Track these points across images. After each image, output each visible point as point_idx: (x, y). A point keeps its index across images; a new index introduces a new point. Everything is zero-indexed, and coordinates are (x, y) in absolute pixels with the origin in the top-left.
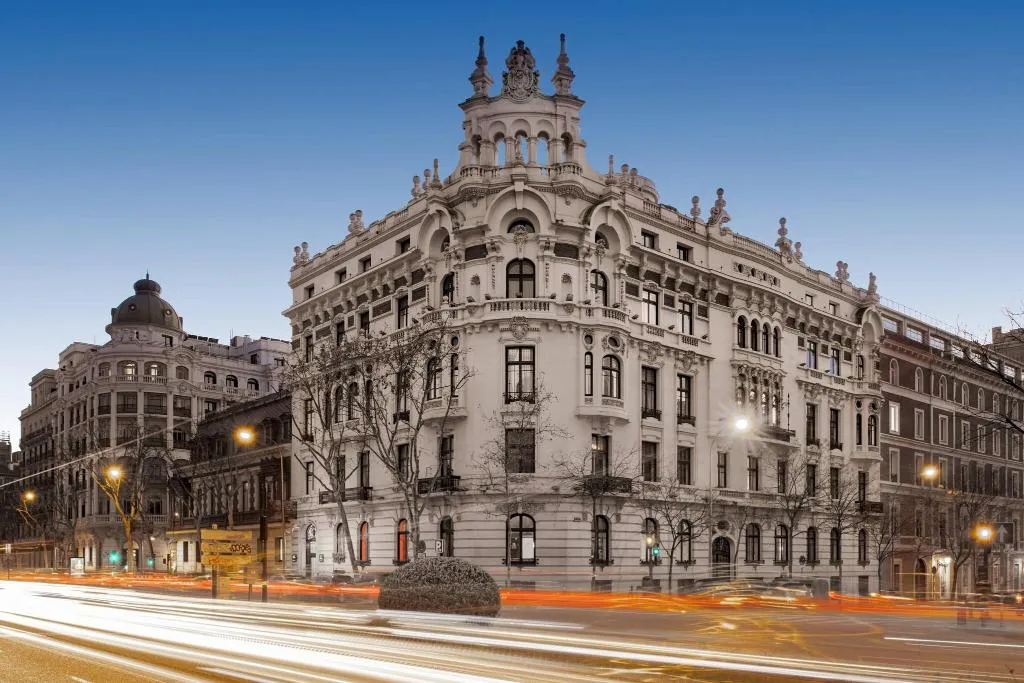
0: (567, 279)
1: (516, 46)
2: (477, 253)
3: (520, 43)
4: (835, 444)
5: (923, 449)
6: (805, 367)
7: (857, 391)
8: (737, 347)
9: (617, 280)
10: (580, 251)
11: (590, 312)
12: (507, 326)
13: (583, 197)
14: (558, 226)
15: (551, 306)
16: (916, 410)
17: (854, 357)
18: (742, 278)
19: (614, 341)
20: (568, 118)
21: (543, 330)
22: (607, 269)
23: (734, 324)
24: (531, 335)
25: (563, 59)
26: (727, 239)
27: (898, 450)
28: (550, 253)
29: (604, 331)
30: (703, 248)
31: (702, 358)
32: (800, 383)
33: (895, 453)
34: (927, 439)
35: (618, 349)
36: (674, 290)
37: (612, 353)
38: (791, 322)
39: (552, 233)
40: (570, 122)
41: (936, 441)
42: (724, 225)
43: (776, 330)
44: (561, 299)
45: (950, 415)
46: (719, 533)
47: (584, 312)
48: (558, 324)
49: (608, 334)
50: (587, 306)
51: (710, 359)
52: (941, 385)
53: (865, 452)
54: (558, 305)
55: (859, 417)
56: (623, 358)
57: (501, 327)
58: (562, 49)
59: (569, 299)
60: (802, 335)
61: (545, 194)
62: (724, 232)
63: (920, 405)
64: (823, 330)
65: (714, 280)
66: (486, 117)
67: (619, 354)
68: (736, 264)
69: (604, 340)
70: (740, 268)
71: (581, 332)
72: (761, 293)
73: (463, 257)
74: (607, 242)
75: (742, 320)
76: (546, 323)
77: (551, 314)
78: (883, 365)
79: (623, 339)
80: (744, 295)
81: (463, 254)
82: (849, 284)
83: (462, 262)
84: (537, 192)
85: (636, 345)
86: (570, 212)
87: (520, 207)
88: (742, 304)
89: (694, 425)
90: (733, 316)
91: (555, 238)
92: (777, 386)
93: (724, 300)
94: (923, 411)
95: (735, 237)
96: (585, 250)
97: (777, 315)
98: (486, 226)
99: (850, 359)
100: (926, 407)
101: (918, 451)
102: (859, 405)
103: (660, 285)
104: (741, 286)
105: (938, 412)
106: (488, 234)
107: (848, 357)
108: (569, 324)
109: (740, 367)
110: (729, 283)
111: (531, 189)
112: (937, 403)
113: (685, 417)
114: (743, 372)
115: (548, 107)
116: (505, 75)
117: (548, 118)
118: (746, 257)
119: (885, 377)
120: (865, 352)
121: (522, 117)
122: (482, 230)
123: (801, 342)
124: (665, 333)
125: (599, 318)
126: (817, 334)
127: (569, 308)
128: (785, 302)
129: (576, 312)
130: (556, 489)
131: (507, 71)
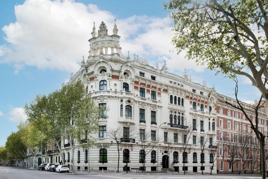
0: (115, 85)
1: (102, 23)
2: (92, 79)
3: (103, 22)
4: (202, 130)
5: (231, 132)
6: (192, 109)
7: (209, 116)
8: (170, 103)
9: (131, 85)
10: (119, 77)
11: (122, 93)
12: (99, 98)
13: (120, 63)
14: (112, 70)
15: (110, 92)
16: (228, 121)
17: (208, 106)
18: (172, 85)
19: (129, 101)
20: (116, 41)
21: (109, 99)
22: (129, 82)
23: (169, 97)
24: (105, 100)
25: (115, 26)
26: (167, 74)
27: (222, 132)
28: (111, 78)
29: (126, 99)
30: (159, 77)
31: (159, 106)
32: (190, 113)
33: (222, 133)
34: (232, 129)
35: (130, 103)
36: (150, 88)
37: (128, 104)
38: (187, 97)
39: (111, 72)
40: (116, 42)
41: (235, 130)
42: (166, 71)
43: (182, 99)
44: (113, 90)
45: (239, 122)
46: (165, 154)
47: (120, 93)
48: (112, 97)
49: (127, 100)
50: (121, 92)
51: (161, 107)
52: (236, 114)
53: (211, 132)
54: (113, 92)
55: (209, 122)
56: (132, 106)
57: (98, 98)
58: (115, 23)
59: (116, 90)
60: (191, 100)
61: (109, 62)
62: (166, 72)
63: (229, 120)
64: (198, 99)
65: (162, 85)
66: (94, 43)
67: (131, 105)
68: (170, 81)
69: (126, 101)
70: (171, 82)
71: (119, 99)
72: (177, 89)
73: (89, 81)
74: (128, 74)
75: (171, 96)
76: (109, 97)
77: (110, 94)
78: (218, 109)
79: (132, 101)
80: (172, 89)
81: (89, 80)
82: (206, 87)
83: (89, 82)
84: (106, 62)
85: (137, 103)
86: (116, 67)
87: (102, 66)
88: (172, 92)
89: (156, 125)
90: (169, 95)
91: (111, 74)
92: (183, 114)
93: (166, 91)
94: (230, 122)
95: (169, 73)
96: (121, 77)
97: (182, 95)
98: (93, 71)
99: (207, 107)
100: (231, 120)
101: (229, 132)
102: (209, 119)
103: (145, 87)
104: (171, 87)
105: (235, 122)
106: (94, 74)
107: (206, 107)
108: (116, 97)
109: (171, 109)
110: (167, 86)
111: (104, 61)
112: (235, 119)
113: (153, 122)
114: (172, 110)
115: (110, 39)
116: (99, 31)
117: (110, 42)
118: (172, 79)
119: (218, 112)
120: (212, 105)
121: (103, 42)
122: (93, 73)
123: (191, 102)
124: (147, 100)
125: (124, 95)
126: (196, 100)
127: (116, 92)
128: (185, 91)
129: (118, 94)
130: (112, 142)
131: (99, 30)
